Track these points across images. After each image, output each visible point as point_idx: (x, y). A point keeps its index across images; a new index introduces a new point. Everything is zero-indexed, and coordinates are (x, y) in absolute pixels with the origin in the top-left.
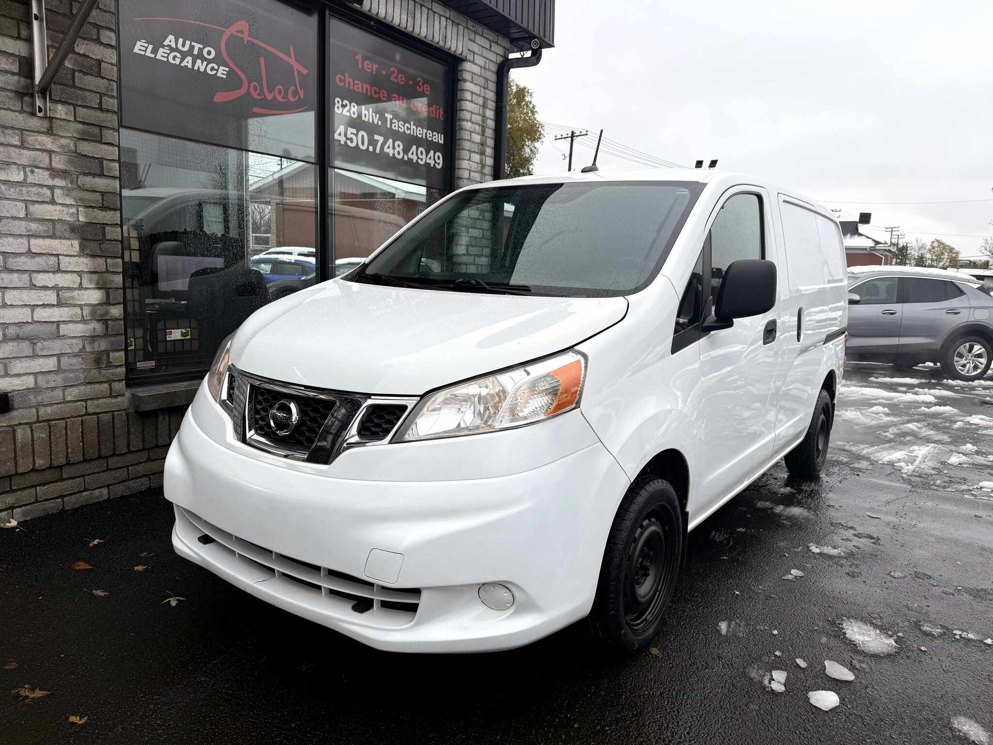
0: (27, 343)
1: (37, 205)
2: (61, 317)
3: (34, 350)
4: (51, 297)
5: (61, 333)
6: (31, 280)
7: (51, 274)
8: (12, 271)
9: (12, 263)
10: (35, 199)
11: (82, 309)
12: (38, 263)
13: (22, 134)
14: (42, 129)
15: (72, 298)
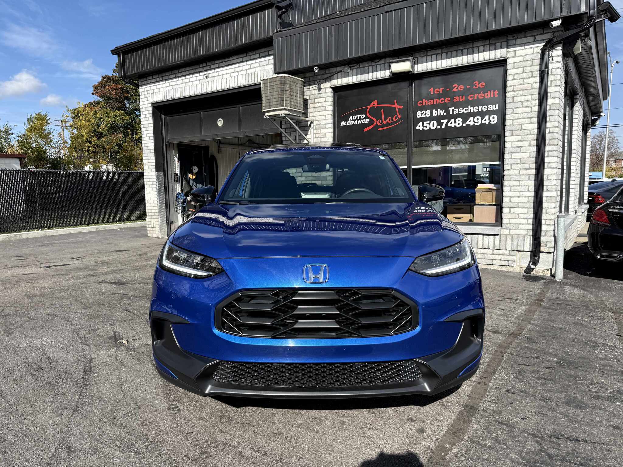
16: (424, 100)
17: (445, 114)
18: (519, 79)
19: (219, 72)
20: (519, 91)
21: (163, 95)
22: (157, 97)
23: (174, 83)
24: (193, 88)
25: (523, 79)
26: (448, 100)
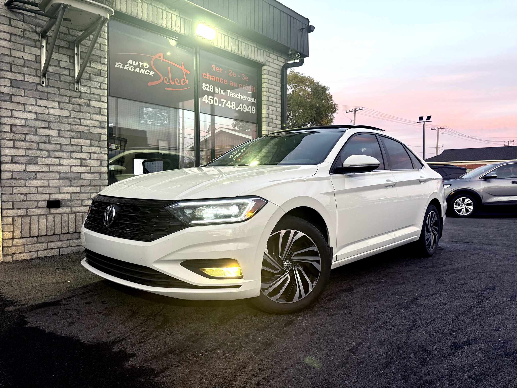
0: (68, 180)
1: (74, 126)
2: (82, 170)
3: (71, 183)
4: (78, 162)
5: (82, 177)
6: (71, 155)
7: (79, 153)
8: (63, 151)
9: (64, 148)
10: (73, 123)
11: (90, 168)
12: (74, 149)
13: (70, 98)
14: (77, 97)
15: (87, 163)
16: (208, 74)
17: (224, 94)
18: (271, 84)
20: (271, 93)
25: (273, 85)
26: (226, 82)
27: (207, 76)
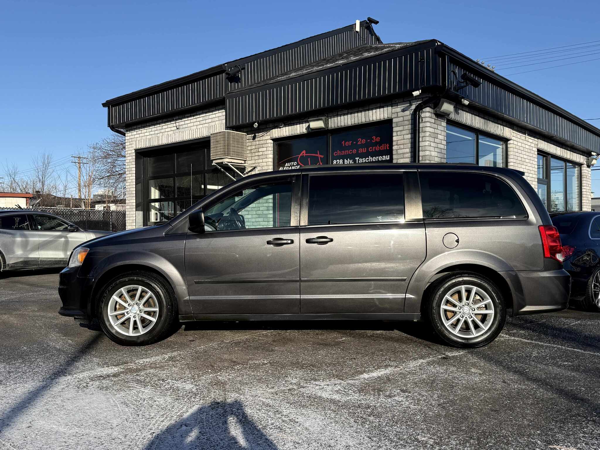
16: (338, 151)
17: (353, 163)
19: (189, 124)
20: (401, 145)
21: (144, 143)
22: (139, 145)
23: (153, 133)
24: (168, 137)
25: (403, 135)
26: (354, 151)
27: (337, 153)
